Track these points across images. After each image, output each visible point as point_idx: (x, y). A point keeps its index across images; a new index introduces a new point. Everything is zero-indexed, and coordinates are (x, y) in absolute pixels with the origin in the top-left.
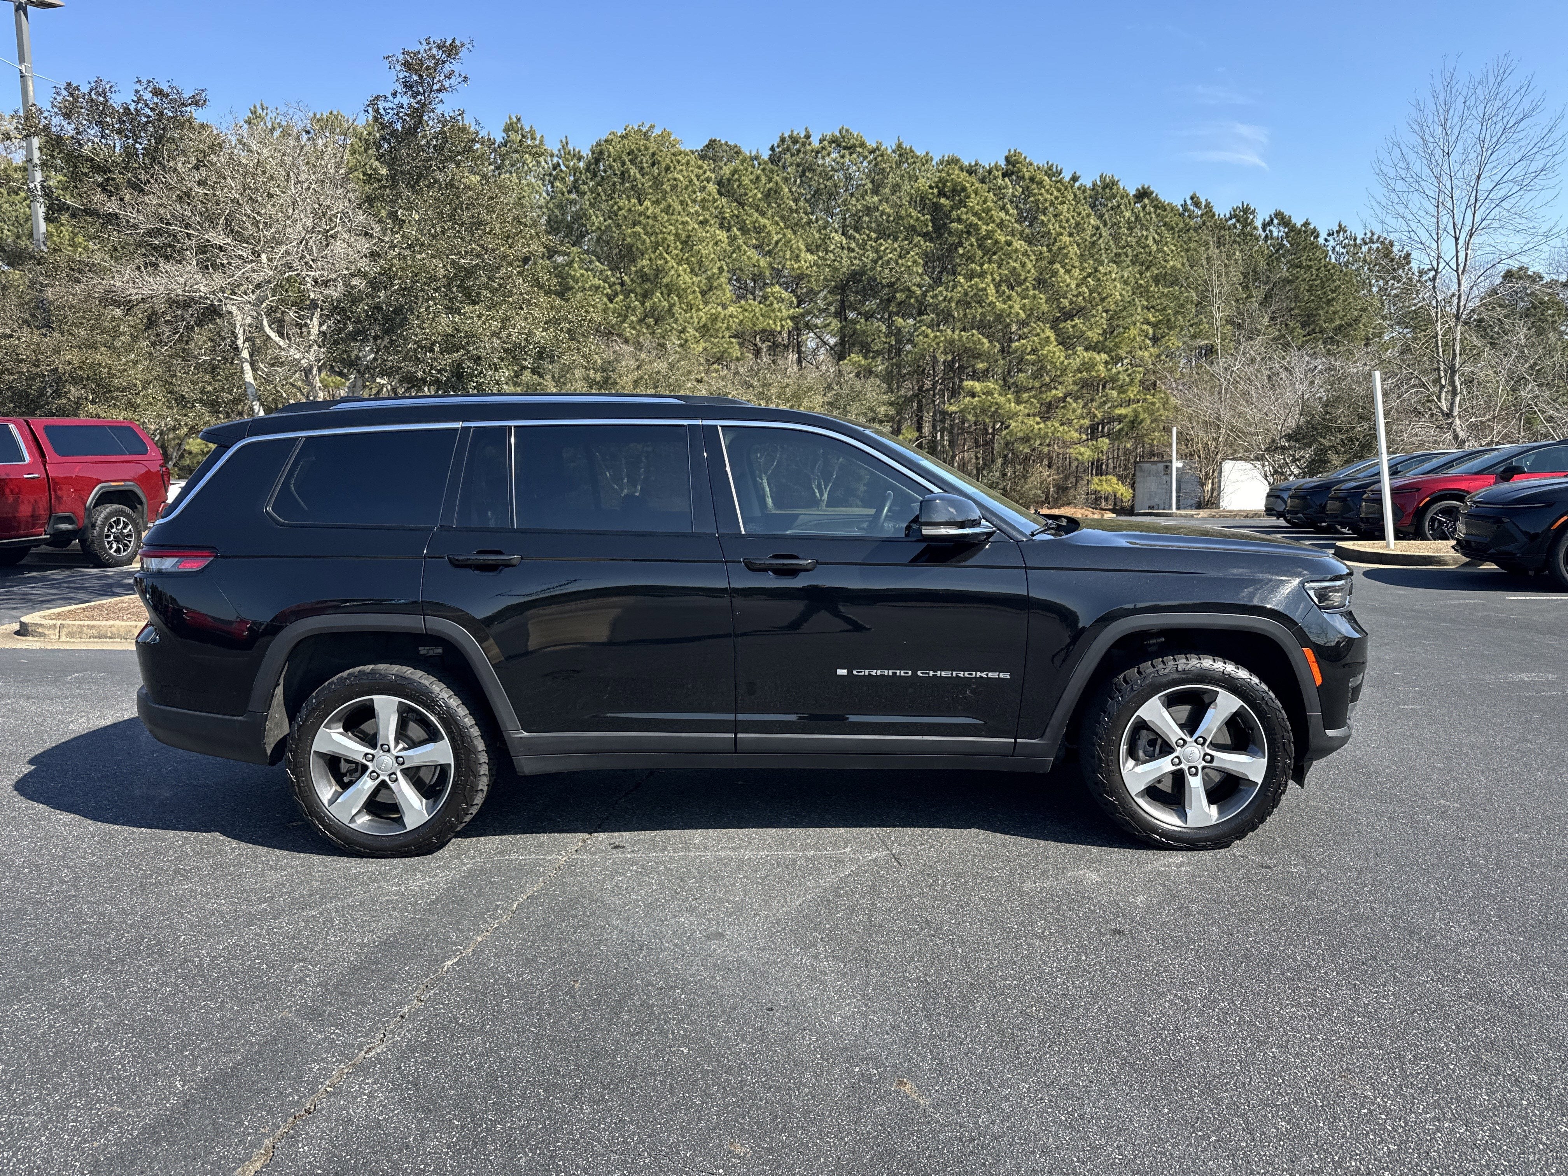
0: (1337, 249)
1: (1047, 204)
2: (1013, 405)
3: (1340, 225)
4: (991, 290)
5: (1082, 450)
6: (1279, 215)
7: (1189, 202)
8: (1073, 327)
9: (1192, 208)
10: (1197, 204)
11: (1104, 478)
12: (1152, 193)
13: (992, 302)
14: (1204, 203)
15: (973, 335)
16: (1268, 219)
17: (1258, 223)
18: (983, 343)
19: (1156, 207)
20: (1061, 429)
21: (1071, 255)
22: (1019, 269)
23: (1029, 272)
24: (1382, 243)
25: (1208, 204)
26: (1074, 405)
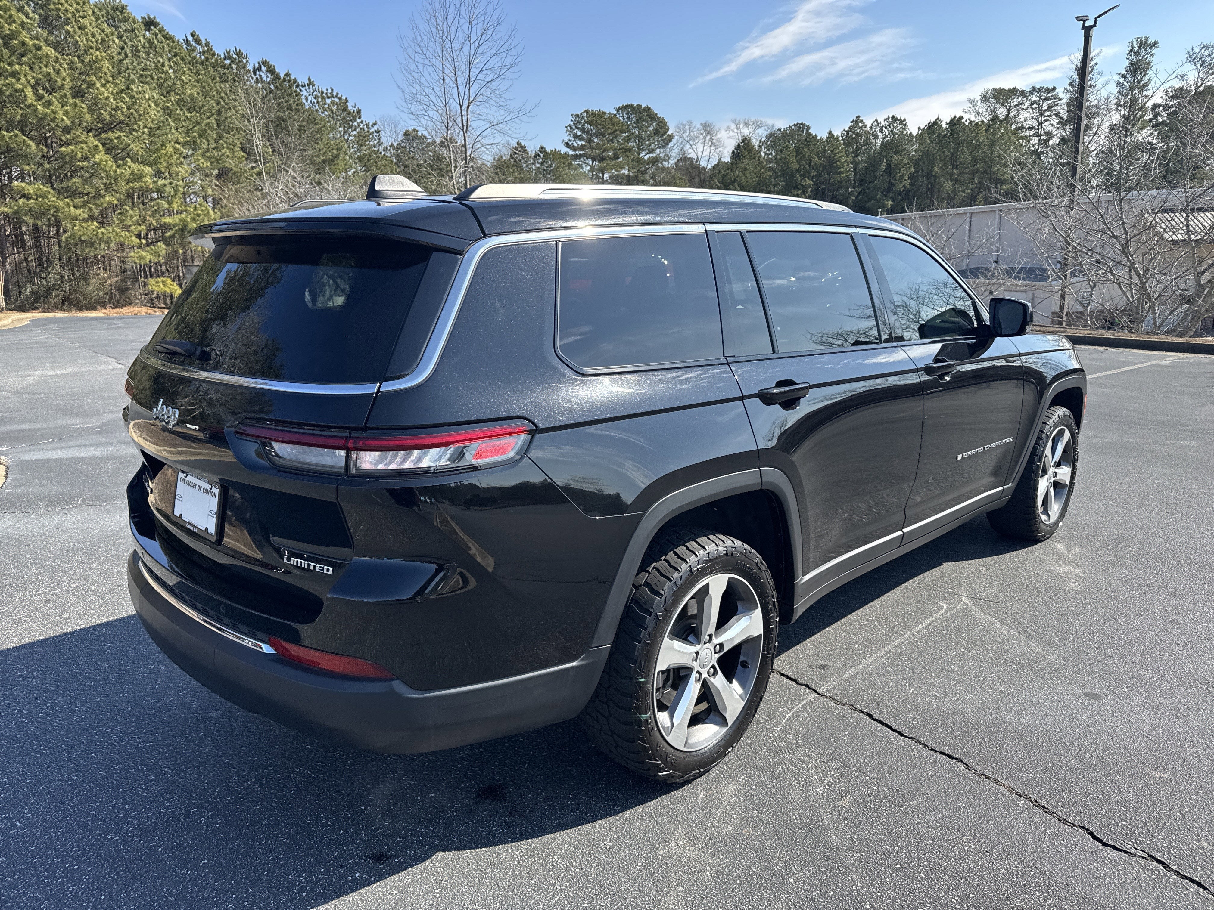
0: (309, 98)
1: (70, 15)
2: (72, 209)
3: (309, 80)
4: (29, 92)
5: (144, 254)
6: (265, 63)
7: (190, 38)
8: (118, 138)
9: (194, 44)
10: (198, 42)
11: (160, 280)
12: (159, 24)
13: (31, 105)
14: (204, 42)
15: (16, 136)
16: (257, 65)
17: (250, 67)
18: (28, 146)
19: (165, 37)
20: (123, 234)
21: (105, 69)
22: (54, 75)
23: (64, 79)
24: (340, 99)
25: (207, 44)
26: (131, 212)
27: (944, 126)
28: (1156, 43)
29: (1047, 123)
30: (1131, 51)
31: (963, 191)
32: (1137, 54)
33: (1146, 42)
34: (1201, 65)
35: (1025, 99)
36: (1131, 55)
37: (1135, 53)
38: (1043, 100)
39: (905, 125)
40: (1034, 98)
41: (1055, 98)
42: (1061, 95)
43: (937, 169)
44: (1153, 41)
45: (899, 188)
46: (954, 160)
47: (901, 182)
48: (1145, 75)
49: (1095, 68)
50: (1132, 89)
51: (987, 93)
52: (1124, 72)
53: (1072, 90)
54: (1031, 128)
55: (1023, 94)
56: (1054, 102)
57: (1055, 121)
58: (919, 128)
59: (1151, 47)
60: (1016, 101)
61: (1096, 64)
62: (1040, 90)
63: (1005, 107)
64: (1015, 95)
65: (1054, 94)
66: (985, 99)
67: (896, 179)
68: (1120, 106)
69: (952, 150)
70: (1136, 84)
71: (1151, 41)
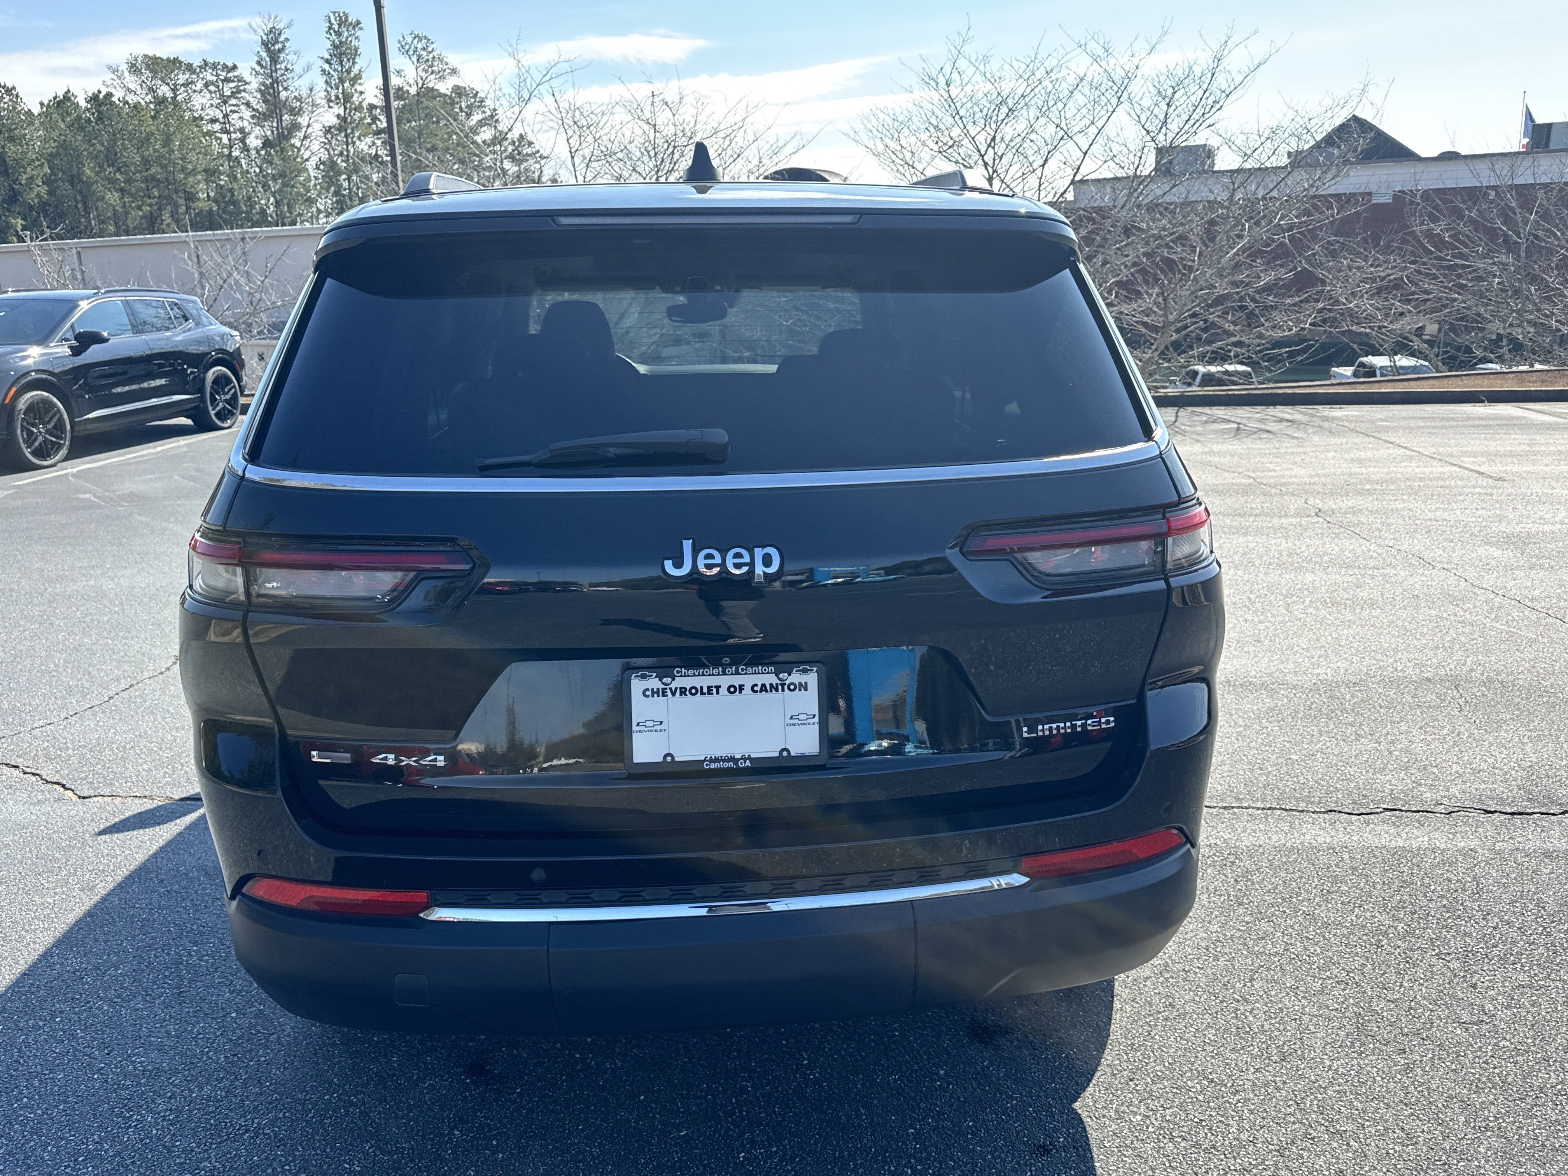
27: (83, 104)
28: (358, 23)
29: (235, 116)
30: (330, 28)
31: (139, 208)
32: (339, 34)
33: (346, 20)
34: (418, 60)
35: (194, 76)
36: (331, 34)
37: (335, 32)
38: (223, 81)
39: (17, 96)
40: (209, 76)
41: (239, 81)
42: (247, 77)
43: (88, 171)
44: (355, 20)
45: (31, 197)
46: (111, 158)
47: (31, 189)
48: (354, 63)
49: (287, 45)
50: (342, 81)
51: (136, 60)
52: (327, 56)
53: (262, 71)
54: (213, 121)
55: (190, 68)
56: (238, 86)
57: (247, 114)
58: (42, 104)
59: (354, 28)
60: (182, 78)
61: (287, 40)
62: (214, 66)
63: (168, 84)
64: (179, 68)
65: (236, 74)
66: (134, 68)
67: (20, 184)
68: (332, 101)
69: (106, 144)
70: (345, 74)
71: (352, 18)
